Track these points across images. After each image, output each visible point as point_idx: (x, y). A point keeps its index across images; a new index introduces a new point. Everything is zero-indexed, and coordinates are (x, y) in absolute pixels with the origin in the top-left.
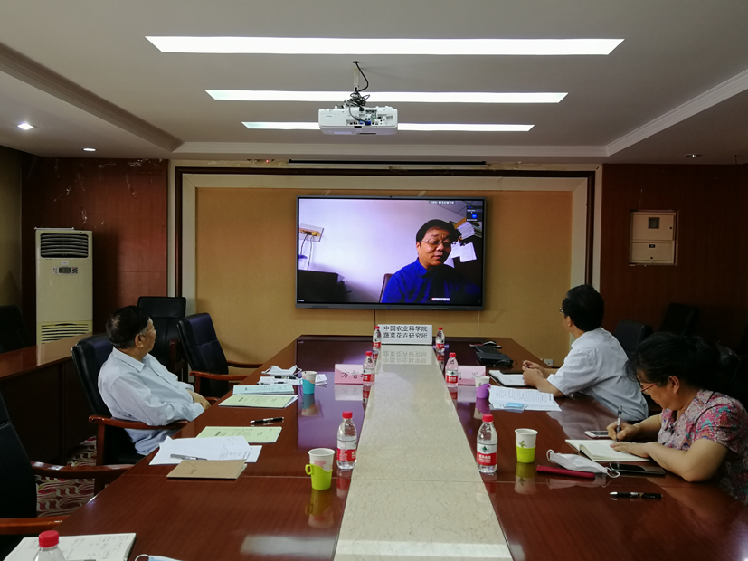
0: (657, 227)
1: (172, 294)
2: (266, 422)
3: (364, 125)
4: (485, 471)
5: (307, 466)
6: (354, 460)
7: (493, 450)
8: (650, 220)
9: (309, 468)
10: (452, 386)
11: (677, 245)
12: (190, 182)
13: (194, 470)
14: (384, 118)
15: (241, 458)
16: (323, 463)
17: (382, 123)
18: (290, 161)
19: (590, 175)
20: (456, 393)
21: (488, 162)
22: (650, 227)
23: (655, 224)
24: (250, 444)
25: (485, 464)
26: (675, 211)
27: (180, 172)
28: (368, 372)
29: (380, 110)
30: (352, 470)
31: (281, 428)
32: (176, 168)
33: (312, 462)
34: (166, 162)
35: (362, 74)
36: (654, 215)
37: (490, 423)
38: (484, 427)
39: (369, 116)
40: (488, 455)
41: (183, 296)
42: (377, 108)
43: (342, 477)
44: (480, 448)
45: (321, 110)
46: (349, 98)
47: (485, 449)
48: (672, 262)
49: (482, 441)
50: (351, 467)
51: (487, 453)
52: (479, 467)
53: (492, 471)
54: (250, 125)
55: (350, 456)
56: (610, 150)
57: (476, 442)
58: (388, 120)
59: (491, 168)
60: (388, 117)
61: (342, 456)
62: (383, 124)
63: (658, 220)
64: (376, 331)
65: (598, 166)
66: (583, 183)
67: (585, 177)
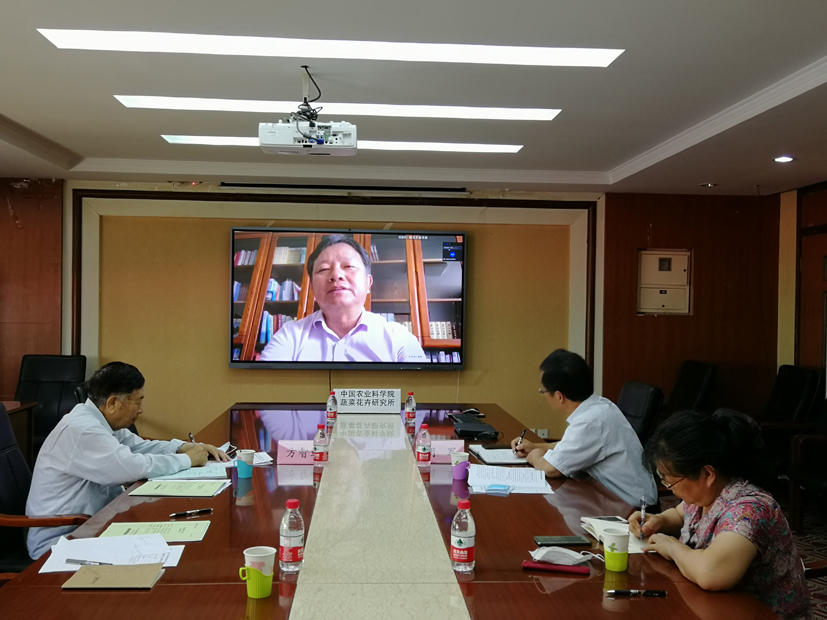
0: (669, 269)
1: (68, 351)
2: (190, 515)
3: (316, 143)
4: (461, 568)
5: (241, 569)
6: (301, 560)
7: (469, 543)
8: (661, 260)
9: (244, 571)
10: (423, 465)
11: (692, 290)
12: (93, 208)
13: (97, 579)
14: (340, 135)
15: (157, 561)
16: (261, 565)
17: (337, 143)
18: (223, 184)
19: (591, 206)
20: (429, 474)
21: (468, 189)
22: (660, 269)
23: (666, 266)
24: (170, 544)
25: (461, 561)
26: (690, 250)
27: (79, 195)
28: (320, 449)
29: (335, 126)
30: (298, 572)
31: (209, 522)
32: (74, 190)
33: (248, 564)
34: (61, 183)
35: (313, 80)
36: (665, 254)
37: (467, 511)
38: (460, 515)
39: (322, 133)
40: (464, 550)
41: (82, 354)
42: (331, 123)
43: (286, 582)
44: (454, 541)
45: (261, 125)
46: (296, 110)
47: (460, 542)
48: (687, 311)
49: (457, 533)
50: (297, 569)
51: (463, 547)
52: (453, 564)
53: (469, 569)
54: (171, 139)
55: (296, 556)
56: (613, 177)
57: (450, 534)
58: (345, 139)
59: (472, 197)
60: (345, 135)
61: (286, 556)
62: (339, 143)
63: (669, 260)
64: (331, 398)
65: (600, 195)
66: (583, 215)
67: (585, 208)
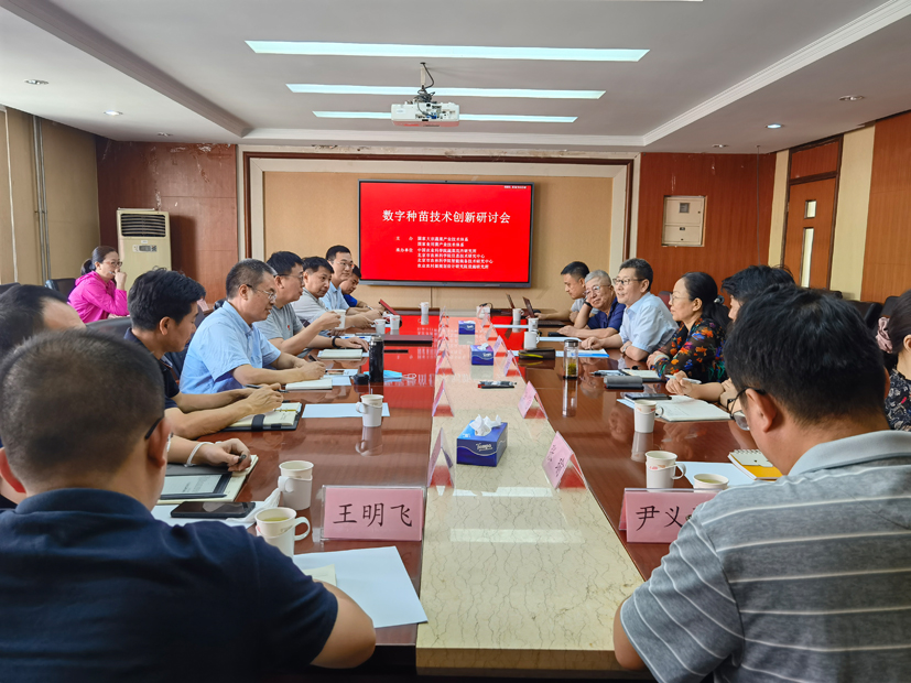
0: (687, 211)
3: (431, 118)
8: (682, 204)
12: (258, 166)
14: (448, 112)
17: (446, 118)
19: (629, 163)
22: (681, 212)
23: (685, 209)
26: (703, 197)
27: (248, 156)
29: (444, 106)
32: (244, 153)
34: (235, 147)
35: (428, 73)
36: (683, 201)
39: (435, 111)
42: (441, 104)
45: (393, 105)
46: (417, 94)
54: (319, 114)
56: (647, 140)
58: (451, 112)
63: (688, 204)
65: (636, 154)
66: (623, 168)
67: (624, 164)
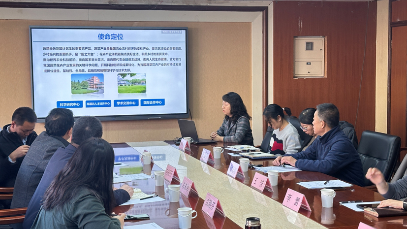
0: (312, 49)
8: (307, 44)
11: (326, 62)
19: (264, 9)
22: (307, 49)
23: (310, 47)
26: (324, 36)
36: (309, 40)
63: (312, 44)
65: (270, 2)
66: (260, 14)
67: (261, 11)
